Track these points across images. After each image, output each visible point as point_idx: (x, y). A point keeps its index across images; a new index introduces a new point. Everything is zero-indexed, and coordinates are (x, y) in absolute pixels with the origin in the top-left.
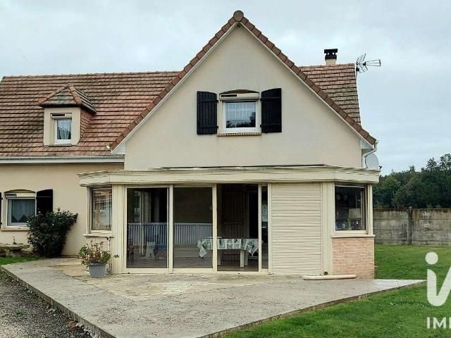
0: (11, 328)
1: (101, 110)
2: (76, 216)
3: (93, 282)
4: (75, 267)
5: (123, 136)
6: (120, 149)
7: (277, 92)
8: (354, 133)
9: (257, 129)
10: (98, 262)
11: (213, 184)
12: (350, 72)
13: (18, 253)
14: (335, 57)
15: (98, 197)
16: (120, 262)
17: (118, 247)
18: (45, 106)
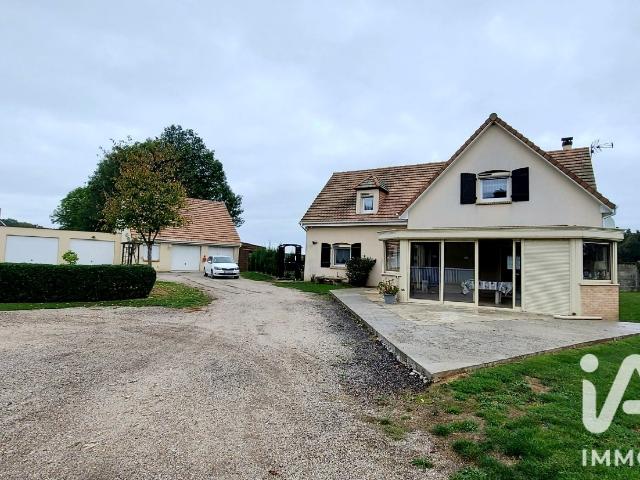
0: (334, 335)
1: (392, 190)
2: (375, 261)
3: (388, 306)
4: (375, 295)
5: (407, 206)
6: (405, 216)
7: (525, 171)
8: (595, 200)
9: (508, 198)
10: (391, 293)
11: (475, 239)
12: (586, 153)
13: (339, 283)
14: (571, 143)
15: (390, 248)
16: (405, 294)
17: (404, 284)
18: (357, 189)
